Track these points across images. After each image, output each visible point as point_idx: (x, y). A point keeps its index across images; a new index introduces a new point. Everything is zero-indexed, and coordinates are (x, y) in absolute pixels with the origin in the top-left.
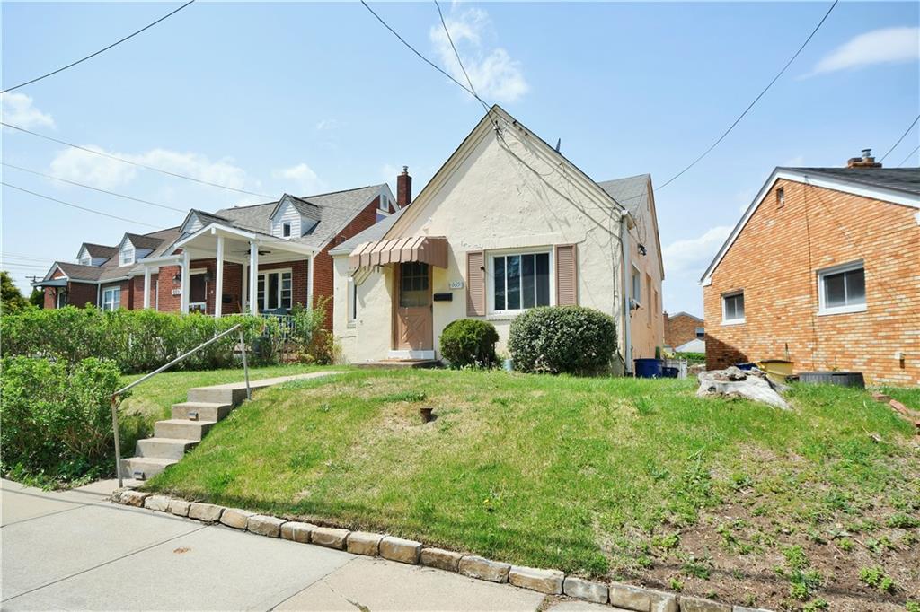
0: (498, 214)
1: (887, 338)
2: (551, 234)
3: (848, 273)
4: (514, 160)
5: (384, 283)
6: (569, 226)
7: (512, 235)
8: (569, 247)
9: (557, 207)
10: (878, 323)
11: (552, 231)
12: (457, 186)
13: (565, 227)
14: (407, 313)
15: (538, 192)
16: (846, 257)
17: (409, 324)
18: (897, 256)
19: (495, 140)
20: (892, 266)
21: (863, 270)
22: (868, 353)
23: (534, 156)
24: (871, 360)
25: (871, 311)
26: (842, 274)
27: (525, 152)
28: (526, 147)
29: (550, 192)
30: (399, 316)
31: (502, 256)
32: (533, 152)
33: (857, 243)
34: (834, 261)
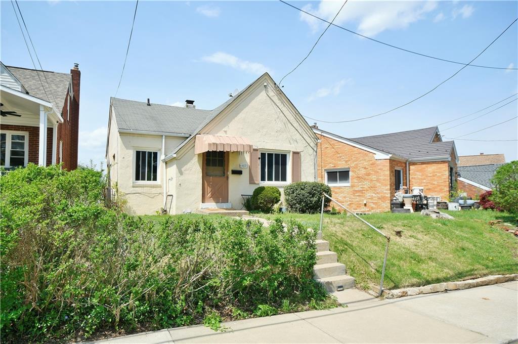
0: (266, 130)
1: (359, 196)
2: (290, 145)
3: (339, 172)
4: (273, 104)
5: (197, 160)
6: (297, 143)
7: (272, 143)
8: (298, 153)
9: (292, 133)
10: (355, 191)
11: (291, 144)
12: (244, 110)
13: (296, 143)
14: (211, 180)
15: (284, 124)
16: (341, 166)
17: (213, 187)
18: (365, 168)
19: (264, 91)
20: (363, 171)
21: (349, 171)
22: (350, 201)
23: (282, 105)
24: (351, 204)
25: (352, 186)
26: (337, 172)
27: (278, 102)
28: (279, 99)
29: (290, 125)
30: (205, 182)
31: (265, 152)
32: (282, 103)
33: (346, 162)
34: (335, 166)
